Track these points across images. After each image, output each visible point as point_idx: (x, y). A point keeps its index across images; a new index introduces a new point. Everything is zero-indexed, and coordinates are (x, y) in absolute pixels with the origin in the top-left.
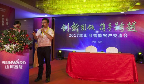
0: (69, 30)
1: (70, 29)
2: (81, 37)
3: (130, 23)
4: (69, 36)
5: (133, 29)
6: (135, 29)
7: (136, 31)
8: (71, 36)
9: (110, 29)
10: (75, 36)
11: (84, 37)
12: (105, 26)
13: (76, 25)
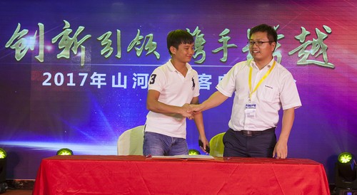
0: (41, 52)
1: (49, 48)
2: (99, 85)
3: (308, 33)
4: (45, 84)
5: (320, 57)
6: (325, 57)
7: (330, 65)
8: (52, 81)
9: (225, 55)
10: (71, 84)
11: (114, 86)
12: (204, 41)
13: (77, 34)
